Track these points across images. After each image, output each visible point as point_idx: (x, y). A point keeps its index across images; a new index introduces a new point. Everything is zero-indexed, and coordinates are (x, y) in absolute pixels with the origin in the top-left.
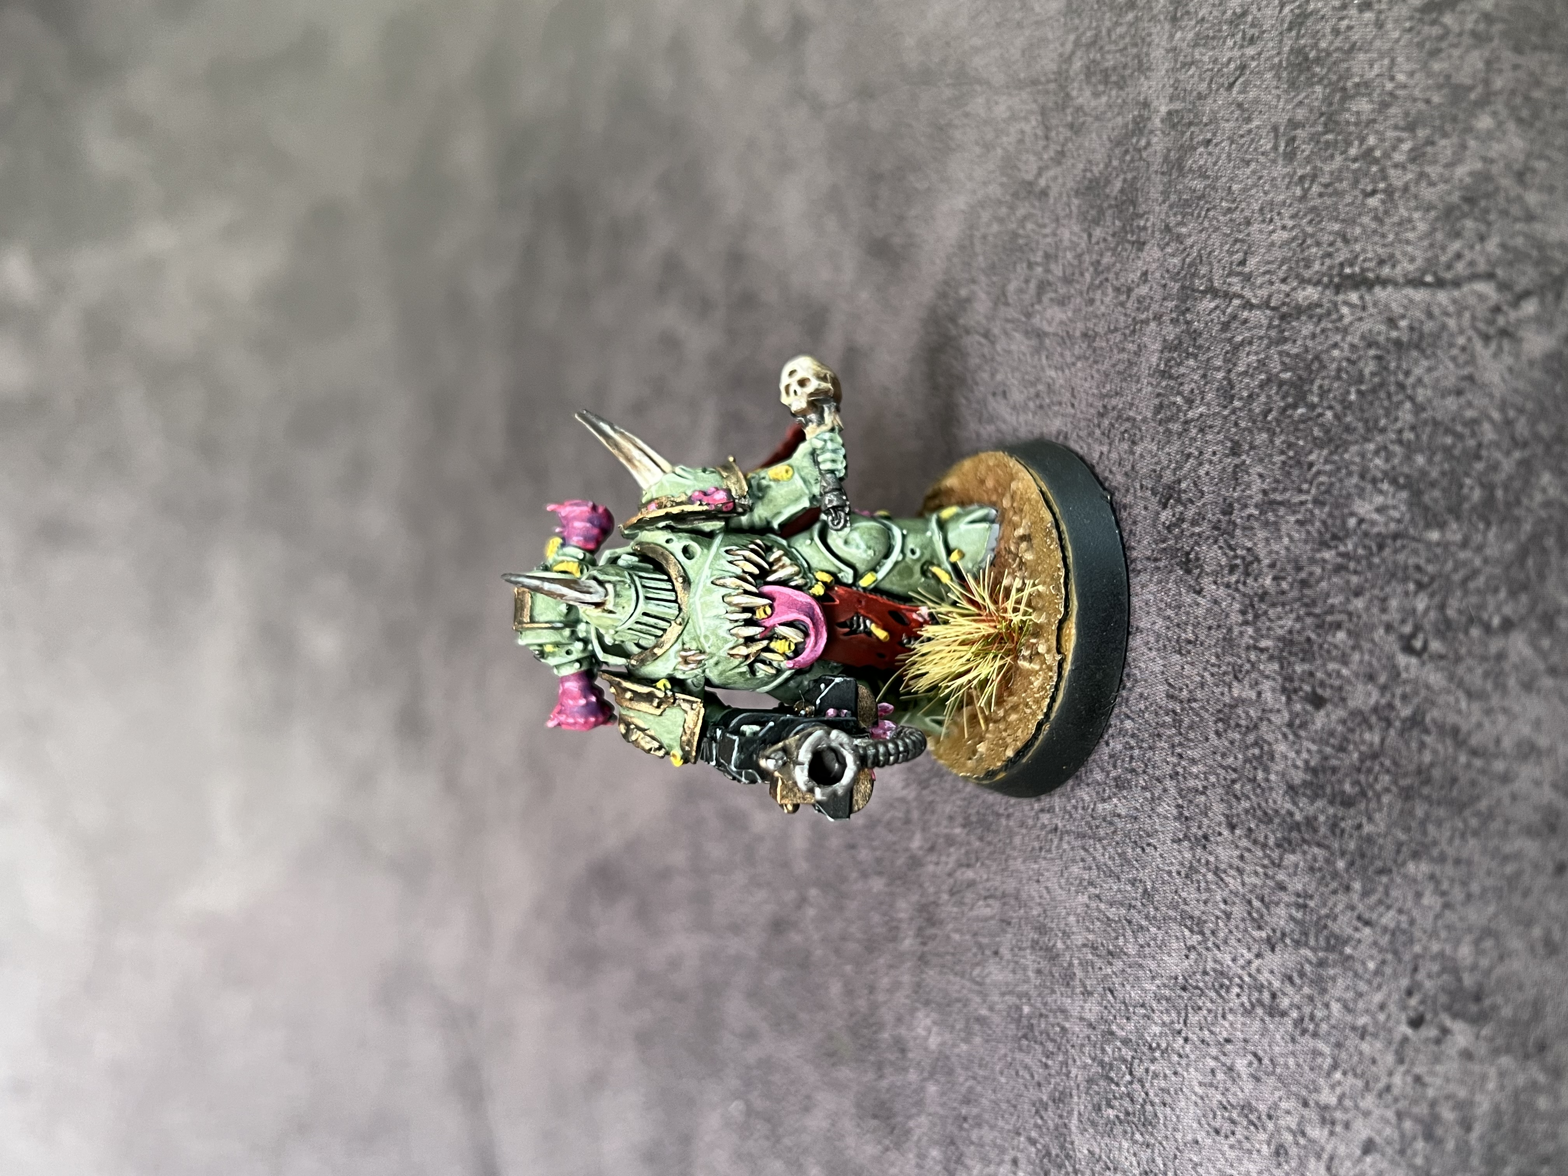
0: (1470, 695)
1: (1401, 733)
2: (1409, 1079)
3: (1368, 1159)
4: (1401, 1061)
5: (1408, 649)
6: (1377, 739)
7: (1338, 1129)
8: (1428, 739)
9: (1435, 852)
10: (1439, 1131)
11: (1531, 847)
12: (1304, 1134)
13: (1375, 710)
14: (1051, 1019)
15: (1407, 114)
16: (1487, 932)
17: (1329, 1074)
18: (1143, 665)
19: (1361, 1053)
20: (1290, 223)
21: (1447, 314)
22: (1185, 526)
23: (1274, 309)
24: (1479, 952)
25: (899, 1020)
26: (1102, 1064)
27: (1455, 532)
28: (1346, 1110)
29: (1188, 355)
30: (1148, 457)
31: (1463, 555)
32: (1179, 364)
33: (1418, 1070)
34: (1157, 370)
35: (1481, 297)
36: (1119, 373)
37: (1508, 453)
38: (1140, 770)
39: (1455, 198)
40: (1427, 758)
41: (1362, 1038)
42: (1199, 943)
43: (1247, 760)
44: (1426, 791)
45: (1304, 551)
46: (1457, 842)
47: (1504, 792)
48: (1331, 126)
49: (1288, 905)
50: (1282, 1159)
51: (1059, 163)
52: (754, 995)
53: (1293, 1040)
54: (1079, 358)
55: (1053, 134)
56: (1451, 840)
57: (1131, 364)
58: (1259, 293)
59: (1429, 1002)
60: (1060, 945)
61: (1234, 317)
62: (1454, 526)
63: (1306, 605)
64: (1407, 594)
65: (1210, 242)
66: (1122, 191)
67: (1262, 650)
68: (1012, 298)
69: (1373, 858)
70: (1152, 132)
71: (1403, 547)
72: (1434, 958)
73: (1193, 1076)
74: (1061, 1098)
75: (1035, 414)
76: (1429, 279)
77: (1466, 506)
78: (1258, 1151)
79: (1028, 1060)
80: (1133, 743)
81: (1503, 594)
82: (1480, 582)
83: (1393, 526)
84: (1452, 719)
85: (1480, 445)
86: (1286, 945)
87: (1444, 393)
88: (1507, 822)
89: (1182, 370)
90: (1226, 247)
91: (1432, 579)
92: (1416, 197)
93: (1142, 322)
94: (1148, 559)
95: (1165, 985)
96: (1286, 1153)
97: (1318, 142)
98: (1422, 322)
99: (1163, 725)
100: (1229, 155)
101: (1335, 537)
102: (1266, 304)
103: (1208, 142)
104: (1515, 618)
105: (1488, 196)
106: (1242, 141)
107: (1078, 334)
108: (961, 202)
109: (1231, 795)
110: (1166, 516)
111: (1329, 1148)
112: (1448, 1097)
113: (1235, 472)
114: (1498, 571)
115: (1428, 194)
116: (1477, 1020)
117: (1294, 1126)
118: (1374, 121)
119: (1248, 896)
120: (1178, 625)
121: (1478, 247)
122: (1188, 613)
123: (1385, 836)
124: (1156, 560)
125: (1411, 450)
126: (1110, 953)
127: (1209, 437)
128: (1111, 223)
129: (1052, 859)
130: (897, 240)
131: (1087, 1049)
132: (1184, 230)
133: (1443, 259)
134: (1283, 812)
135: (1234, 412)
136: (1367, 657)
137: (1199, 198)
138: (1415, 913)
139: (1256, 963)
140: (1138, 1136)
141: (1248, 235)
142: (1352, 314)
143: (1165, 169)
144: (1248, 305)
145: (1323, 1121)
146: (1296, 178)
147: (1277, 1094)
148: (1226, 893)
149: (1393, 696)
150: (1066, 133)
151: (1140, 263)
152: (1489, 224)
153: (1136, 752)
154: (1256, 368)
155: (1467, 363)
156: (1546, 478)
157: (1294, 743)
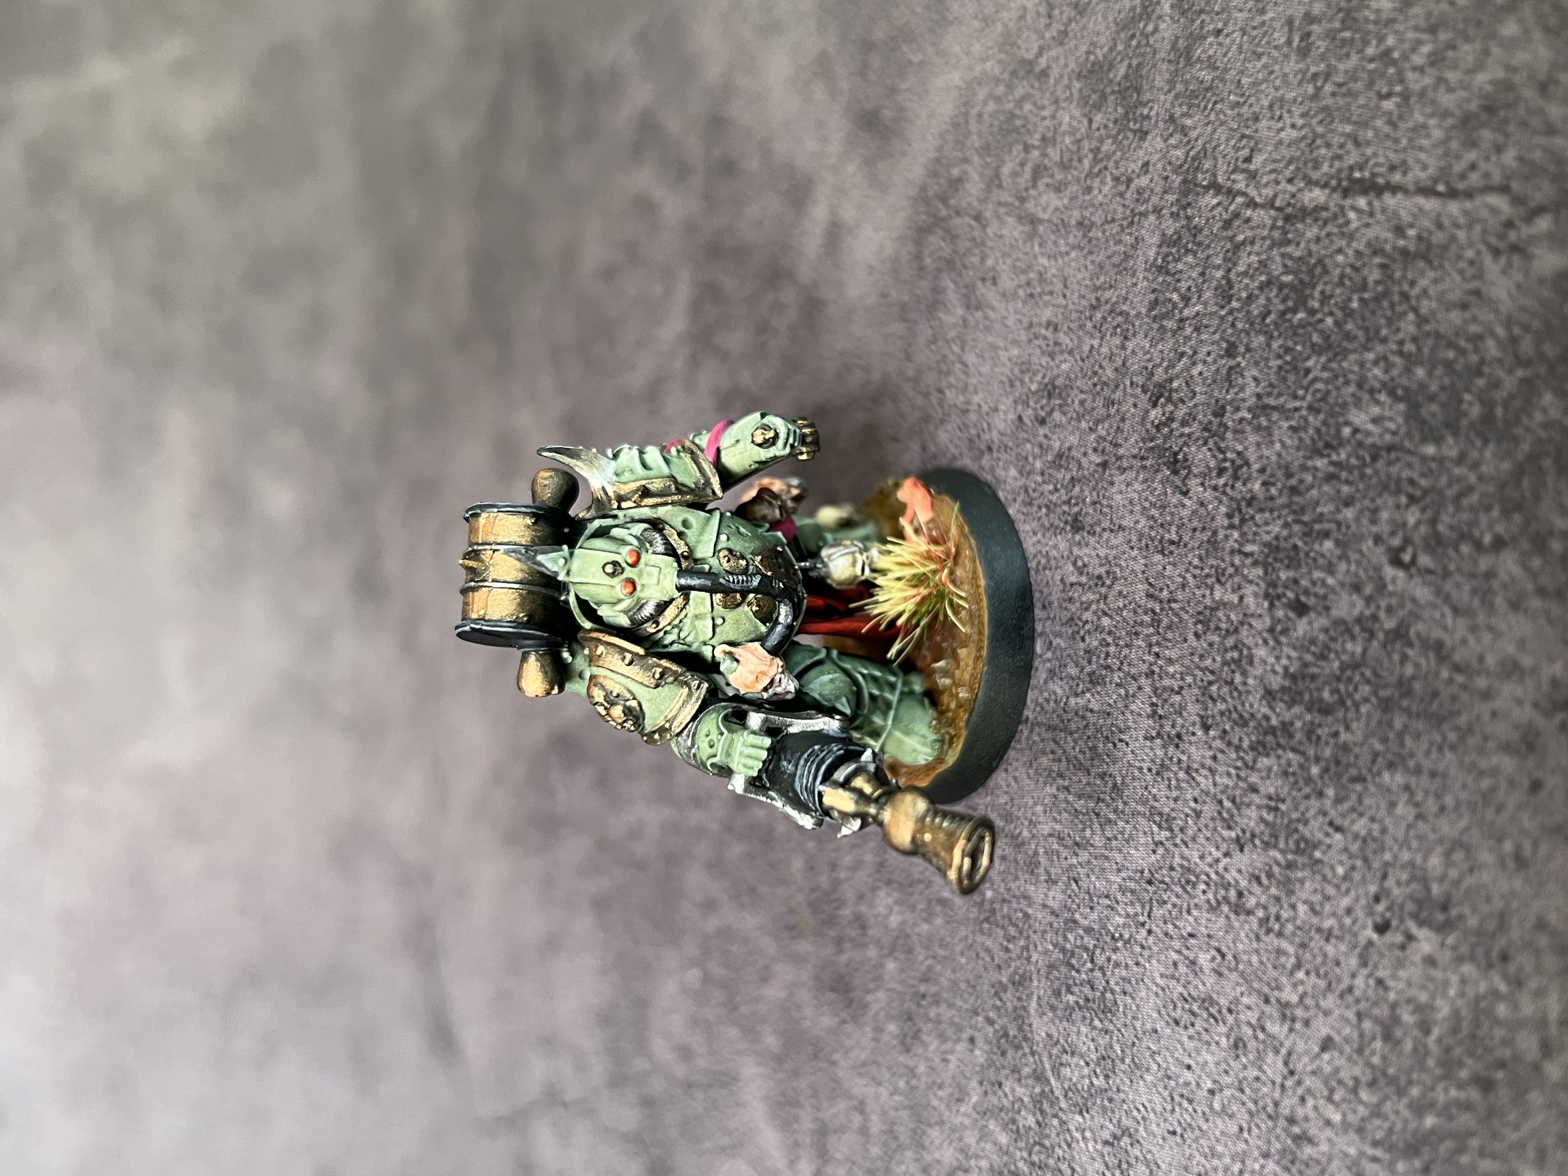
0: (1456, 610)
1: (1384, 645)
2: (1372, 982)
3: (1326, 1056)
4: (1364, 964)
5: (1397, 562)
6: (1359, 650)
7: (1298, 1026)
8: (1410, 652)
9: (1411, 764)
10: (1398, 1033)
11: (1507, 763)
12: (1263, 1029)
13: (1359, 620)
14: (1014, 905)
15: (1429, 15)
16: (1458, 844)
17: (1292, 973)
18: (1123, 564)
19: (1325, 955)
20: (1300, 122)
21: (1456, 225)
22: (1174, 425)
23: (1278, 209)
24: (1449, 862)
25: (861, 897)
26: (1063, 950)
27: (1451, 448)
28: (1307, 1008)
29: (1187, 251)
30: (1140, 354)
31: (1457, 471)
32: (1177, 260)
33: (1381, 973)
34: (1153, 265)
35: (1494, 211)
36: (1114, 265)
37: (1510, 372)
38: (1115, 667)
39: (1474, 106)
40: (1409, 670)
41: (1327, 940)
42: (1167, 839)
43: (1225, 663)
44: (1405, 703)
45: (1295, 458)
46: (1434, 755)
47: (1484, 709)
48: (1349, 23)
49: (1259, 807)
50: (1240, 1052)
51: (1061, 43)
52: (715, 867)
53: (1258, 938)
54: (1073, 248)
55: (1056, 12)
56: (1427, 754)
57: (1127, 256)
58: (1265, 192)
59: (1396, 908)
60: (1025, 833)
61: (1236, 215)
62: (1451, 441)
63: (1294, 512)
64: (1398, 507)
65: (1216, 136)
66: (1126, 77)
67: (1247, 555)
68: (1006, 182)
69: (1349, 765)
70: (1160, 17)
71: (1398, 459)
72: (1403, 867)
73: (1155, 968)
74: (1021, 981)
75: (1025, 302)
76: (1441, 188)
77: (1464, 422)
78: (1217, 1043)
79: (989, 943)
80: (1110, 640)
81: (1495, 513)
82: (1474, 498)
83: (1388, 437)
84: (1436, 633)
85: (1482, 361)
86: (1255, 846)
87: (1449, 307)
88: (1486, 738)
89: (1180, 266)
90: (1233, 142)
91: (1425, 492)
92: (1433, 102)
93: (1141, 214)
94: (1135, 457)
95: (1130, 879)
96: (1245, 1046)
97: (1334, 39)
98: (1430, 233)
99: (1141, 624)
100: (1240, 47)
101: (1328, 445)
102: (1270, 204)
103: (1219, 32)
104: (1507, 537)
105: (1509, 106)
106: (1254, 33)
107: (1073, 222)
108: (956, 77)
109: (1206, 696)
110: (1155, 414)
111: (1287, 1044)
112: (1409, 1001)
113: (1229, 374)
114: (1491, 489)
115: (1447, 100)
116: (1443, 928)
117: (1254, 1021)
118: (1394, 20)
119: (1219, 796)
120: (1162, 525)
121: (1494, 158)
122: (1172, 514)
123: (1362, 745)
124: (1143, 458)
125: (1411, 361)
126: (1077, 844)
127: (1204, 337)
128: (1113, 110)
129: (1021, 750)
130: (888, 114)
131: (1048, 936)
132: (1189, 122)
133: (1458, 168)
134: (1259, 716)
135: (1231, 312)
136: (1353, 567)
137: (1207, 90)
138: (1388, 822)
139: (1225, 861)
140: (1097, 1022)
141: (1256, 131)
142: (1359, 219)
143: (1172, 57)
144: (1252, 204)
145: (1284, 1017)
146: (1309, 75)
147: (1239, 989)
148: (1196, 793)
149: (1378, 607)
150: (1069, 12)
151: (1141, 153)
152: (1507, 135)
153: (1112, 649)
154: (1257, 269)
155: (1475, 277)
156: (1548, 398)
157: (1274, 649)
